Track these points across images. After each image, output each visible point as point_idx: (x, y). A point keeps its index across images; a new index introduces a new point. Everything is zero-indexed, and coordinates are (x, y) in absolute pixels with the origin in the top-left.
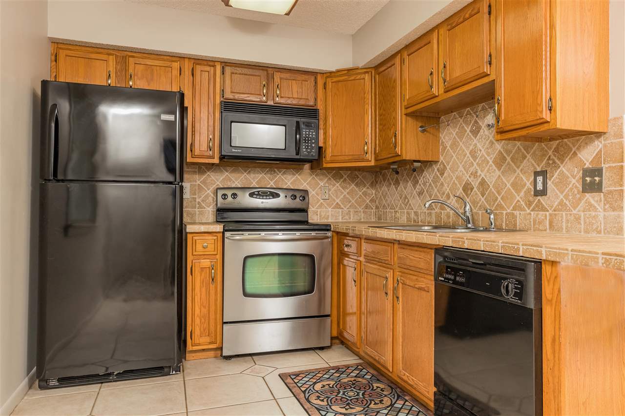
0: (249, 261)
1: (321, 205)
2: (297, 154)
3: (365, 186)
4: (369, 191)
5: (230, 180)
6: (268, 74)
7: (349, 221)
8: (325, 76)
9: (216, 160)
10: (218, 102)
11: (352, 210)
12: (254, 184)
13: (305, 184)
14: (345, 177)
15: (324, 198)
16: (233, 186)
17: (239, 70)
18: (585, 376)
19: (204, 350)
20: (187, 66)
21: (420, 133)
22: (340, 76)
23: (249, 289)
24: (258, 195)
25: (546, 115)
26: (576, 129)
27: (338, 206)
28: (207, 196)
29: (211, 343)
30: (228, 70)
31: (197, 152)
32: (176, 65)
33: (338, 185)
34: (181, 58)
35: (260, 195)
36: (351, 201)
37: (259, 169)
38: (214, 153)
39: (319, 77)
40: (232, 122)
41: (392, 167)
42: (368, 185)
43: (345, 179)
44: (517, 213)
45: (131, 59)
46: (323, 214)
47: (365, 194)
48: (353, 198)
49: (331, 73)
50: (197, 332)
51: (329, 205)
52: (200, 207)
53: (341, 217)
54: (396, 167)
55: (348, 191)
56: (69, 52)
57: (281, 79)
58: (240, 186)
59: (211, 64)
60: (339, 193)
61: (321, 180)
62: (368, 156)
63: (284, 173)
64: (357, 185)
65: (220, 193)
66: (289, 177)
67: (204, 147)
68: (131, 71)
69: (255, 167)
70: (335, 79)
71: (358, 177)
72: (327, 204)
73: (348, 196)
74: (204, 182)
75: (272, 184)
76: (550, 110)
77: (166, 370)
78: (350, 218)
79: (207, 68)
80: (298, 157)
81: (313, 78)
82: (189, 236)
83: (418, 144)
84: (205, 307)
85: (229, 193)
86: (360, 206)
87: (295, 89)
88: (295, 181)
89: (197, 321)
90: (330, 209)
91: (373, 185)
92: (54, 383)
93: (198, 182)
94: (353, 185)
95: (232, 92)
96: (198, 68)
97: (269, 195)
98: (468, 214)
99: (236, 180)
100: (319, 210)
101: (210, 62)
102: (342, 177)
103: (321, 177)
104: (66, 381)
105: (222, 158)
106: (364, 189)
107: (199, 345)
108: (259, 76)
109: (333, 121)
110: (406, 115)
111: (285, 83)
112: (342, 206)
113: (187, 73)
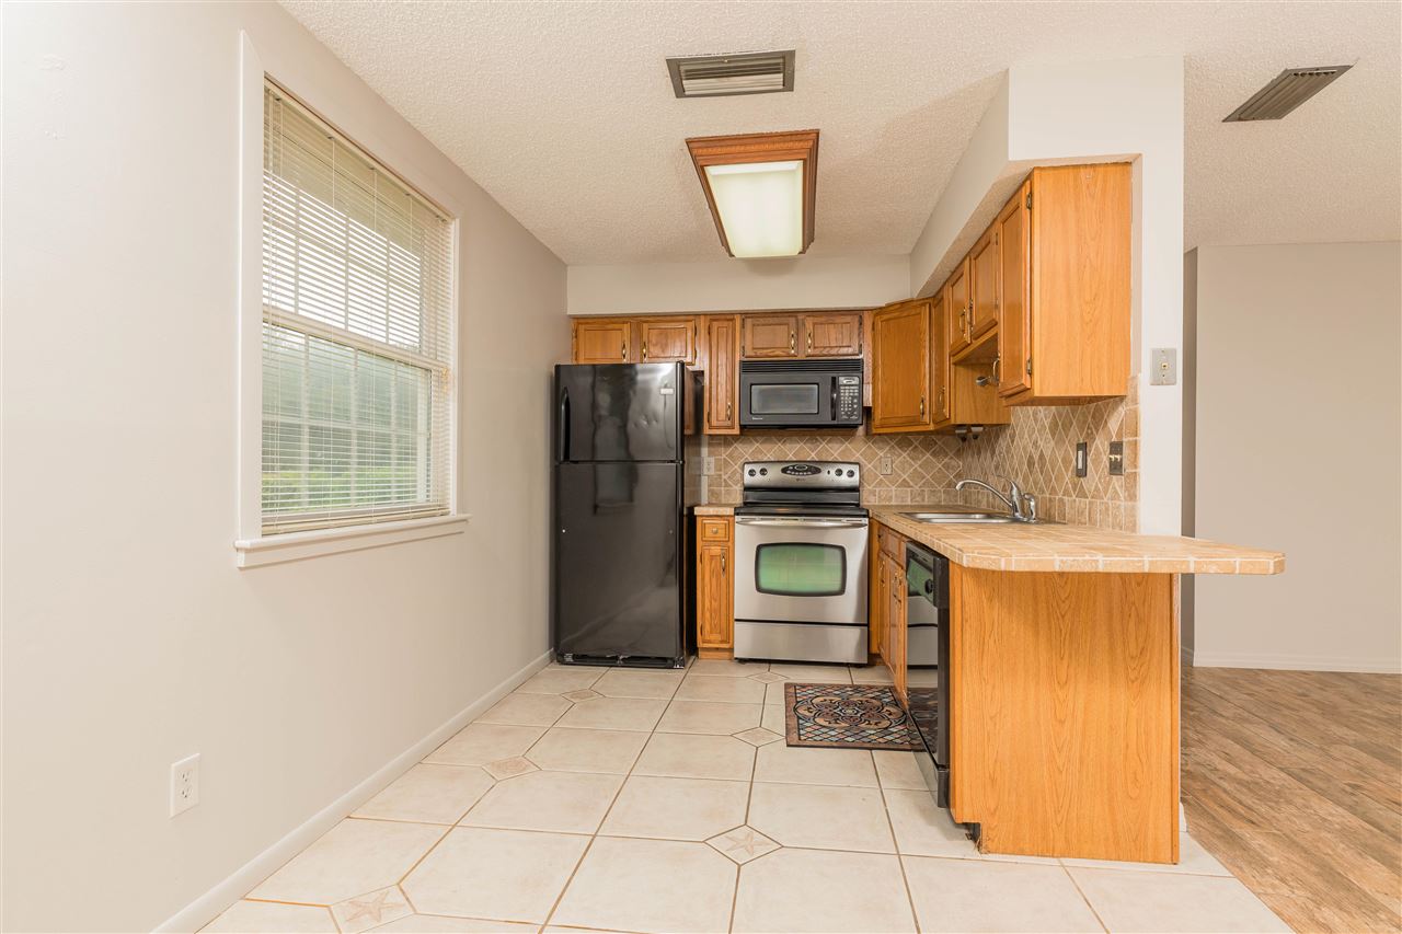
0: (764, 551)
1: (880, 483)
2: (834, 419)
3: (946, 455)
4: (953, 463)
5: (762, 452)
6: (797, 320)
7: (922, 503)
8: (874, 312)
9: (736, 431)
10: (737, 360)
11: (926, 490)
12: (791, 457)
13: (858, 455)
14: (916, 443)
15: (885, 472)
16: (765, 459)
17: (762, 321)
18: (994, 687)
19: (717, 649)
20: (703, 324)
21: (979, 387)
22: (891, 312)
23: (764, 584)
24: (794, 470)
25: (1026, 381)
26: (1070, 395)
27: (905, 484)
28: (734, 473)
29: (722, 642)
30: (749, 322)
31: (714, 423)
32: (690, 325)
33: (905, 455)
34: (697, 315)
35: (796, 471)
36: (924, 477)
37: (797, 438)
38: (733, 422)
39: (866, 314)
40: (752, 385)
41: (957, 432)
42: (951, 455)
43: (916, 447)
44: (1066, 498)
45: (645, 325)
46: (883, 494)
47: (947, 467)
48: (928, 473)
49: (881, 308)
50: (707, 628)
51: (892, 483)
52: (727, 485)
53: (909, 499)
54: (964, 431)
55: (919, 463)
56: (588, 327)
57: (814, 324)
58: (772, 459)
59: (728, 317)
60: (907, 466)
61: (880, 449)
62: (926, 418)
63: (829, 442)
64: (934, 454)
65: (748, 468)
66: (836, 446)
67: (722, 416)
68: (645, 339)
69: (792, 436)
70: (885, 317)
71: (936, 443)
72: (890, 482)
73: (920, 470)
74: (730, 456)
75: (813, 456)
76: (1030, 374)
77: (669, 662)
78: (923, 500)
79: (725, 324)
80: (835, 422)
81: (857, 319)
82: (699, 520)
83: (975, 402)
84: (715, 600)
85: (757, 468)
86: (939, 484)
87: (833, 336)
88: (843, 451)
89: (707, 615)
90: (894, 488)
91: (959, 453)
92: (569, 658)
93: (724, 456)
94: (928, 455)
95: (754, 349)
96: (715, 324)
97: (806, 471)
98: (1015, 499)
99: (768, 452)
100: (877, 489)
101: (727, 317)
102: (911, 444)
103: (881, 445)
104: (582, 659)
105: (742, 427)
106: (946, 460)
107: (709, 642)
108: (785, 324)
109: (883, 373)
110: (955, 364)
111: (819, 330)
112: (911, 484)
113: (703, 331)
